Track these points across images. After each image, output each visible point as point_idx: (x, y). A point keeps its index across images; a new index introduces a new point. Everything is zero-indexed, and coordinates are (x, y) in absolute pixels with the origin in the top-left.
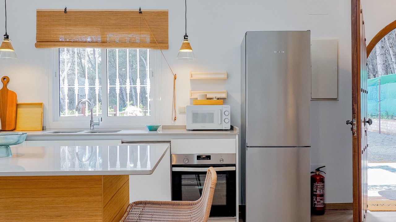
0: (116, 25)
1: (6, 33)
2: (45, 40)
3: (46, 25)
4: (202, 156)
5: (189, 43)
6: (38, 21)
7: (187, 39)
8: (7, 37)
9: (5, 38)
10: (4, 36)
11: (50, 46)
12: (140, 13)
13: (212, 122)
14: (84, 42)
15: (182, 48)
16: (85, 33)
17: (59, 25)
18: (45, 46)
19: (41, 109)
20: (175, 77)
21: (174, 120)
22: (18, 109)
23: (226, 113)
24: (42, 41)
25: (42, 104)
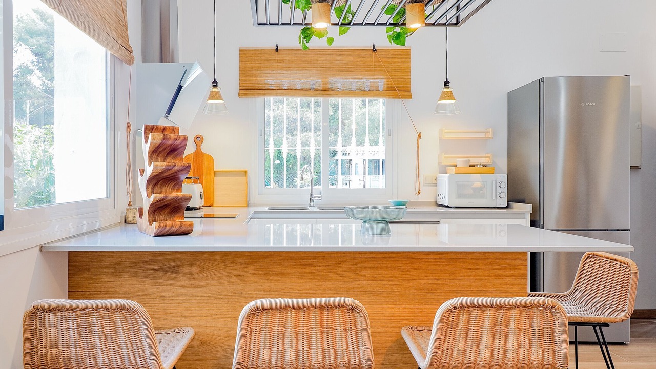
0: (342, 67)
1: (215, 79)
2: (250, 88)
3: (252, 68)
5: (451, 92)
6: (241, 62)
7: (449, 86)
8: (215, 83)
9: (213, 86)
10: (213, 83)
11: (258, 95)
12: (374, 51)
13: (482, 196)
15: (441, 99)
17: (267, 67)
18: (252, 95)
19: (245, 178)
20: (419, 137)
21: (417, 193)
22: (215, 178)
23: (502, 185)
24: (247, 89)
25: (246, 172)
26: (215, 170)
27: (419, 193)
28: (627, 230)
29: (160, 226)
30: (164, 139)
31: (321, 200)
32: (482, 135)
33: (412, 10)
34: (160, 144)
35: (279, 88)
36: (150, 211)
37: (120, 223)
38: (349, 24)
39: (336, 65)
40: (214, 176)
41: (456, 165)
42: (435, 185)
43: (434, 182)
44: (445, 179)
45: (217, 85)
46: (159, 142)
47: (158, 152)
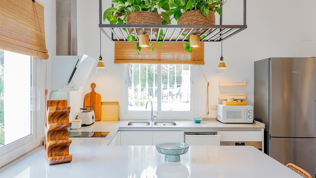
0: (168, 48)
1: (101, 55)
2: (120, 59)
3: (121, 48)
4: (239, 143)
5: (224, 63)
6: (115, 45)
7: (223, 60)
8: (101, 58)
10: (100, 57)
13: (240, 117)
14: (146, 60)
16: (147, 53)
18: (121, 62)
19: (118, 105)
20: (208, 85)
21: (207, 114)
22: (102, 106)
23: (251, 112)
24: (119, 59)
25: (118, 102)
26: (102, 101)
27: (208, 114)
28: (314, 138)
29: (52, 159)
30: (57, 109)
31: (157, 117)
32: (241, 84)
33: (193, 39)
34: (55, 112)
35: (135, 59)
36: (49, 149)
37: (40, 145)
38: (162, 40)
39: (165, 47)
40: (101, 105)
41: (226, 100)
42: (217, 109)
43: (216, 108)
44: (221, 107)
45: (101, 59)
46: (54, 111)
47: (54, 116)
